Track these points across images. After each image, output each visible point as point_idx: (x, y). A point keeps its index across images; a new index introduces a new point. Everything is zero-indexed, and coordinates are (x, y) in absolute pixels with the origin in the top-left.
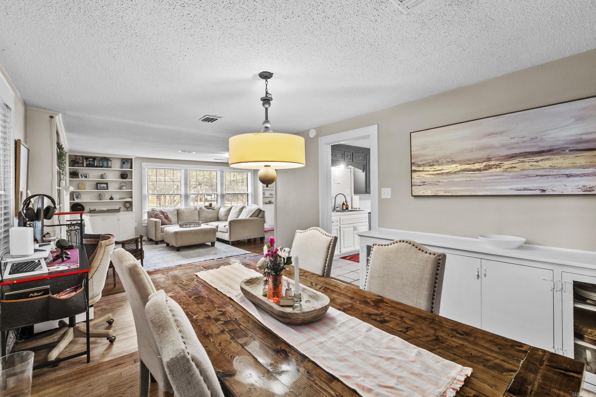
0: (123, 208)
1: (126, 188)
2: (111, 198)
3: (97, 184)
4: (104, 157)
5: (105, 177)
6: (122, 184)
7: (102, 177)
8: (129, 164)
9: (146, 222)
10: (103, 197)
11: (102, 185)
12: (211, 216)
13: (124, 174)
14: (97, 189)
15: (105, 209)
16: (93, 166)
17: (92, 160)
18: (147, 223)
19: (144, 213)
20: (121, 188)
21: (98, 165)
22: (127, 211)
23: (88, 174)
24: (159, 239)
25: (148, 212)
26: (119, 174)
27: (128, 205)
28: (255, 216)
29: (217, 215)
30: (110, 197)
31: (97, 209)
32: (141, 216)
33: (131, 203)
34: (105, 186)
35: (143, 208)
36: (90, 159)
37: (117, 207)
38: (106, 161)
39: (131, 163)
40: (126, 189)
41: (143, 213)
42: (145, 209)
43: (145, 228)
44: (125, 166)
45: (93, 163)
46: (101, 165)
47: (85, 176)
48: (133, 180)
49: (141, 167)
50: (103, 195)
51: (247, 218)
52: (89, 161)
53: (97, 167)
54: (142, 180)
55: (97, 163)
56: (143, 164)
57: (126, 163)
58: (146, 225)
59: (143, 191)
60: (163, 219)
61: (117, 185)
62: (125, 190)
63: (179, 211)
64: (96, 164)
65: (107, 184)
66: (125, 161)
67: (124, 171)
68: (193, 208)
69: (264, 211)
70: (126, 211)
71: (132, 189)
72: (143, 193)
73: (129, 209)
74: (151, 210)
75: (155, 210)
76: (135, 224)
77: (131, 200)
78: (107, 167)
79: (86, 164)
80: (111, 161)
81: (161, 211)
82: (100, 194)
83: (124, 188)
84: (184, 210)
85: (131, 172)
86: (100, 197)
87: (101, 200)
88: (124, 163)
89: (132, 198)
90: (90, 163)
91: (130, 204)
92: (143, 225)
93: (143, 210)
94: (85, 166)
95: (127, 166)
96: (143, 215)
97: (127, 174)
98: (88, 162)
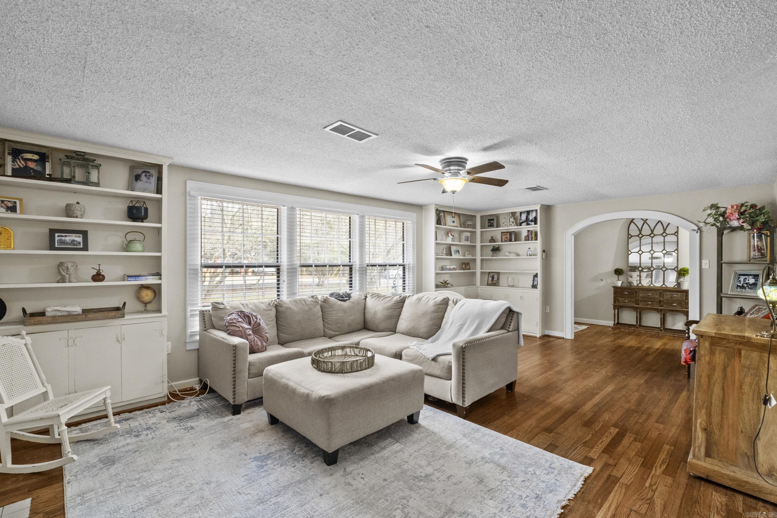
0: (132, 304)
1: (143, 246)
2: (98, 277)
3: (52, 232)
4: (75, 152)
5: (79, 213)
6: (130, 237)
7: (68, 211)
8: (153, 180)
9: (198, 338)
10: (72, 270)
11: (69, 238)
12: (352, 318)
13: (139, 209)
14: (52, 247)
15: (78, 309)
16: (39, 175)
17: (36, 157)
18: (201, 341)
19: (192, 316)
20: (127, 247)
21: (58, 175)
22: (146, 311)
23: (21, 200)
24: (243, 397)
25: (203, 314)
26: (123, 206)
27: (147, 295)
28: (500, 325)
29: (362, 315)
30: (94, 272)
31: (49, 309)
32: (185, 325)
33: (156, 290)
34: (79, 239)
35: (188, 302)
36: (29, 156)
37: (115, 302)
38: (82, 166)
39: (160, 179)
40: (143, 251)
41: (189, 314)
42: (193, 305)
43: (195, 354)
44: (139, 184)
45: (39, 168)
46: (66, 176)
47: (10, 205)
48: (164, 226)
49: (185, 193)
50: (70, 265)
51: (482, 334)
52: (26, 160)
53: (51, 179)
54: (188, 228)
55: (53, 168)
56: (191, 184)
57: (143, 177)
58: (196, 346)
59: (188, 258)
60: (250, 335)
61: (117, 239)
62: (138, 251)
63: (280, 309)
64: (48, 172)
65: (85, 234)
66: (139, 171)
67: (138, 199)
68: (310, 300)
69: (518, 313)
70: (141, 312)
71: (160, 251)
72: (188, 262)
73: (149, 307)
74: (210, 308)
75: (222, 306)
76: (166, 347)
77: (158, 282)
78: (87, 182)
79: (13, 170)
80: (98, 167)
81: (242, 312)
82: (61, 264)
83: (138, 246)
84: (291, 306)
85: (159, 202)
86: (60, 273)
87: (64, 282)
88: (138, 178)
89: (159, 274)
90: (26, 167)
91: (154, 292)
92: (189, 347)
93: (189, 308)
94: (9, 173)
95: (147, 185)
96: (189, 319)
97: (146, 210)
98: (21, 164)
